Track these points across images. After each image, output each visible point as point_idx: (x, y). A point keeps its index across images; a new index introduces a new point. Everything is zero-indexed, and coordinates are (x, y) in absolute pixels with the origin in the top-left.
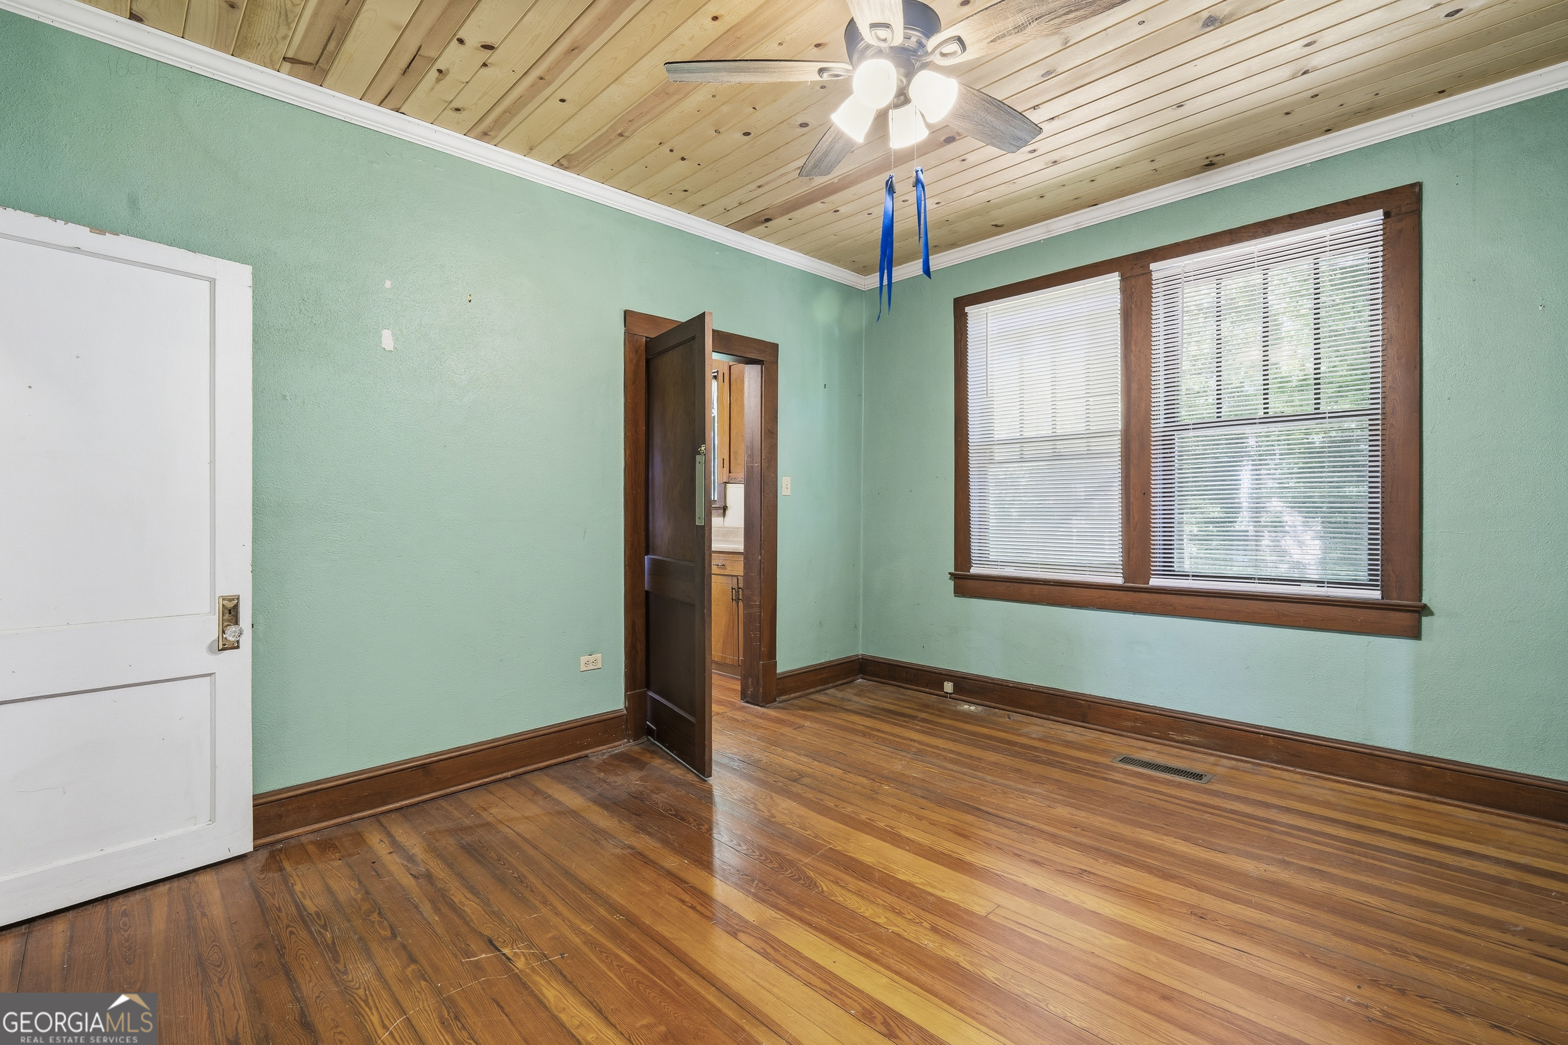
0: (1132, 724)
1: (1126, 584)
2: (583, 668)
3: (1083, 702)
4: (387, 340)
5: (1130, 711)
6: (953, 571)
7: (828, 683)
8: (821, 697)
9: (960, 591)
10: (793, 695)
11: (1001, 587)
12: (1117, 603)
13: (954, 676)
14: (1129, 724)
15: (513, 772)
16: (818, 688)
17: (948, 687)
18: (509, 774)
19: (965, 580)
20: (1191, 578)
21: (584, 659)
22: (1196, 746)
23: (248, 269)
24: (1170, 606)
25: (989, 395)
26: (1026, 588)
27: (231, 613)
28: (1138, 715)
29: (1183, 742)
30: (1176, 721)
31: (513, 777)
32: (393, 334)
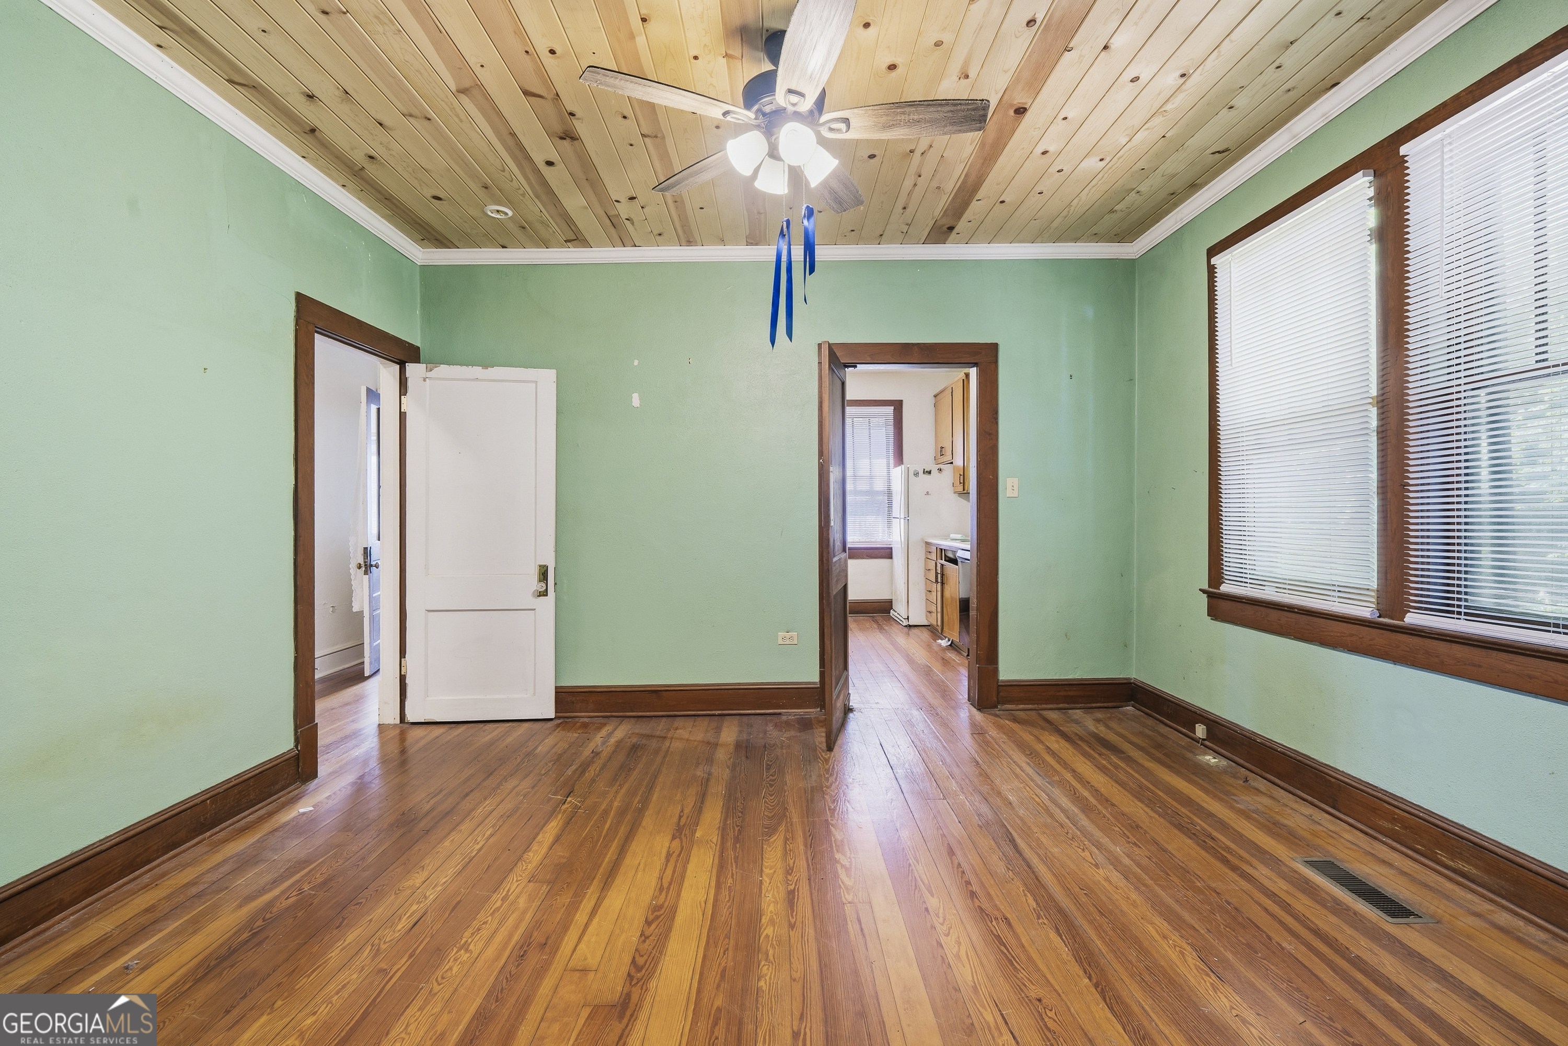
0: (1390, 826)
1: (1381, 619)
2: (780, 642)
3: (1333, 780)
4: (636, 400)
5: (1388, 806)
6: (1205, 586)
7: (1078, 703)
8: (1053, 715)
9: (1214, 613)
10: (1021, 706)
11: (1250, 611)
12: (1370, 645)
13: (1207, 718)
14: (1386, 825)
15: (720, 712)
16: (1061, 706)
17: (1200, 731)
18: (717, 712)
19: (1216, 599)
20: (1463, 617)
21: (781, 634)
22: (1473, 881)
23: (554, 371)
24: (1436, 656)
25: (1234, 366)
26: (1274, 615)
27: (543, 574)
28: (1397, 814)
29: (1454, 871)
30: (1444, 835)
31: (719, 715)
32: (639, 396)
